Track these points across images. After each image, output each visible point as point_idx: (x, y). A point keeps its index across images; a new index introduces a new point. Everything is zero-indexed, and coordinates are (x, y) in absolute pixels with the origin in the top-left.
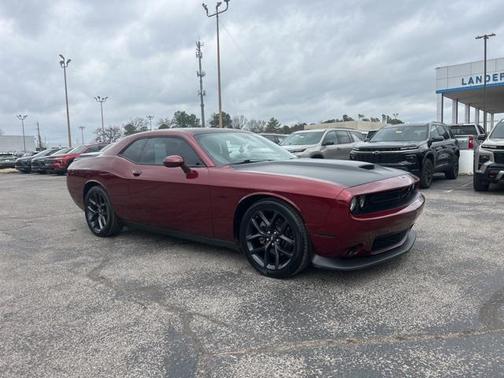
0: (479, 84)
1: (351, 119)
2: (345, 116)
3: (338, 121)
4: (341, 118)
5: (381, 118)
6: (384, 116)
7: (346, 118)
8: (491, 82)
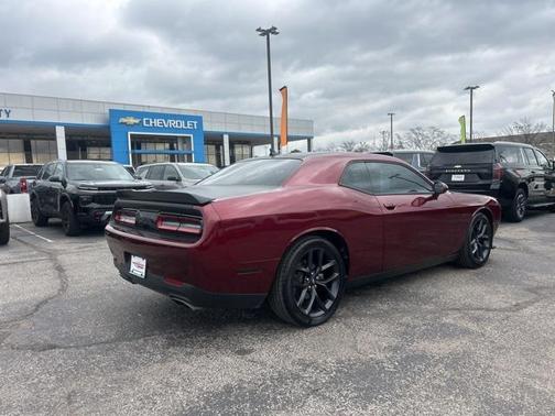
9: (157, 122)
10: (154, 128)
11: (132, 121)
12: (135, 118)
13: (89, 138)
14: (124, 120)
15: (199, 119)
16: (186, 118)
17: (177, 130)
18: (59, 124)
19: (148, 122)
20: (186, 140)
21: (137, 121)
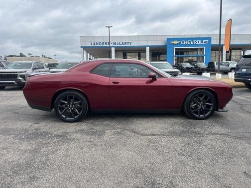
0: (97, 46)
1: (24, 56)
2: (21, 54)
3: (16, 56)
4: (19, 55)
5: (41, 56)
6: (42, 56)
7: (21, 55)
8: (102, 45)
9: (188, 42)
10: (186, 45)
11: (176, 42)
12: (178, 41)
13: (161, 51)
14: (173, 42)
15: (210, 39)
16: (202, 39)
17: (197, 45)
18: (148, 46)
19: (183, 42)
20: (202, 49)
21: (178, 42)
